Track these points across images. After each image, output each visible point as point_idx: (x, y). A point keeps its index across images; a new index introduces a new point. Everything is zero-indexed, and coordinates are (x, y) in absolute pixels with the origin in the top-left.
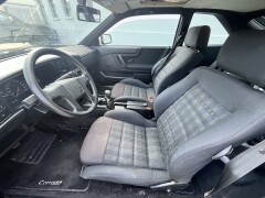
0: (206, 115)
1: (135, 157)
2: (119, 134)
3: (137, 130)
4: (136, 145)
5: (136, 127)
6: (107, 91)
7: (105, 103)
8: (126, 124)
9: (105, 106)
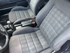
0: (62, 22)
1: (37, 48)
2: (25, 41)
3: (32, 35)
4: (35, 43)
5: (31, 34)
7: (10, 28)
8: (26, 35)
9: (11, 30)
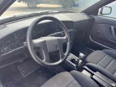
6: (82, 55)
9: (75, 65)
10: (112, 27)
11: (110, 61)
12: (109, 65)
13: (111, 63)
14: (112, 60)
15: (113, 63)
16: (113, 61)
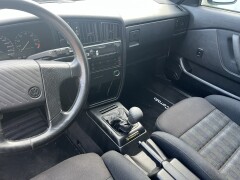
9: (119, 137)
10: (235, 38)
11: (222, 128)
12: (216, 140)
13: (223, 134)
14: (227, 123)
15: (229, 134)
16: (228, 129)
